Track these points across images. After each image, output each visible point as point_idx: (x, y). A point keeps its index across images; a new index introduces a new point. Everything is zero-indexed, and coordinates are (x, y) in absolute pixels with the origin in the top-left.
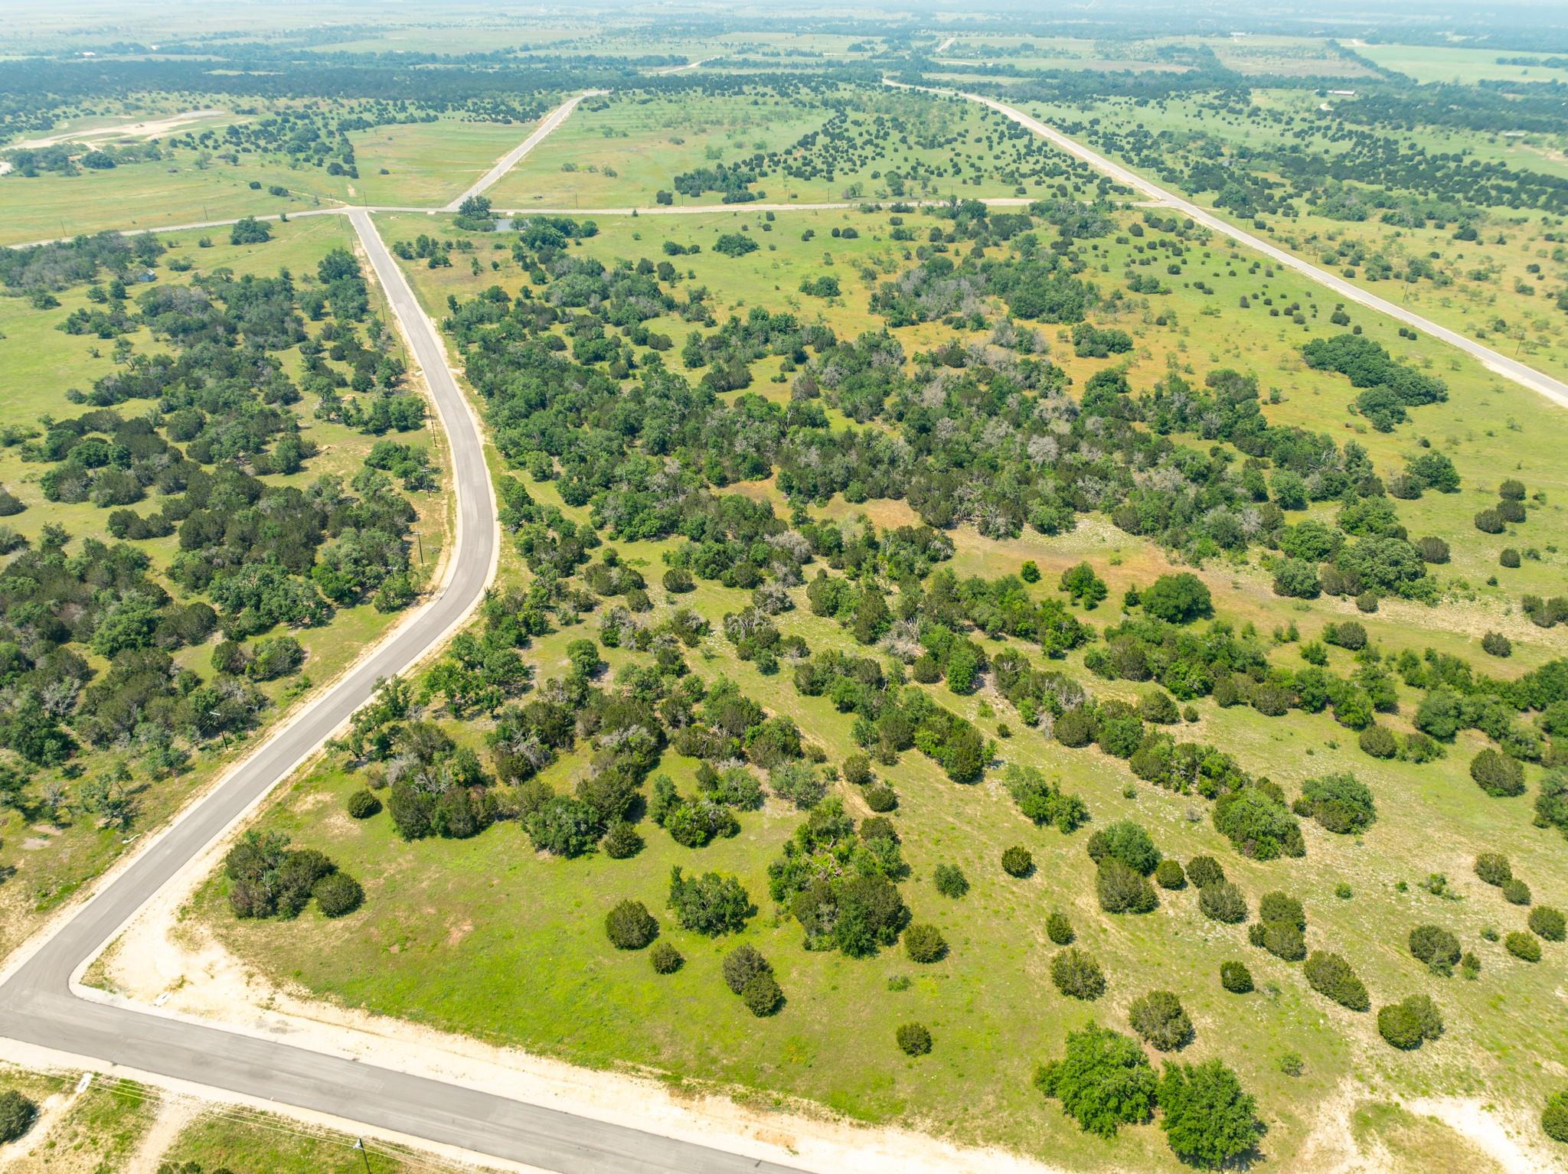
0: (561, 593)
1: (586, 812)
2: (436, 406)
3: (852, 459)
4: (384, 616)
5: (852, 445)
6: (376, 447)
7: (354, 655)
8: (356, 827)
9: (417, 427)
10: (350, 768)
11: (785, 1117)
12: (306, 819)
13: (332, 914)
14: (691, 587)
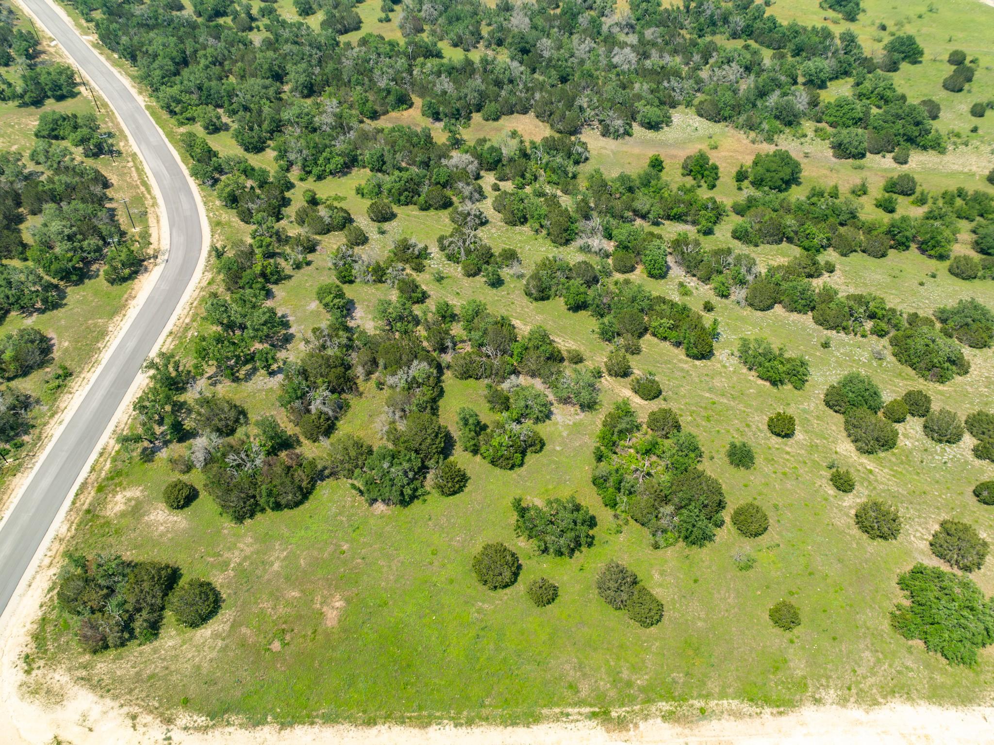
0: (282, 239)
1: (410, 460)
2: (83, 73)
3: (477, 82)
4: (116, 289)
5: (473, 72)
6: (43, 119)
7: (103, 333)
8: (180, 520)
9: (73, 95)
10: (148, 456)
11: (715, 723)
12: (124, 522)
13: (195, 623)
14: (393, 216)
